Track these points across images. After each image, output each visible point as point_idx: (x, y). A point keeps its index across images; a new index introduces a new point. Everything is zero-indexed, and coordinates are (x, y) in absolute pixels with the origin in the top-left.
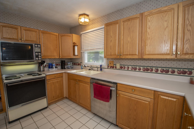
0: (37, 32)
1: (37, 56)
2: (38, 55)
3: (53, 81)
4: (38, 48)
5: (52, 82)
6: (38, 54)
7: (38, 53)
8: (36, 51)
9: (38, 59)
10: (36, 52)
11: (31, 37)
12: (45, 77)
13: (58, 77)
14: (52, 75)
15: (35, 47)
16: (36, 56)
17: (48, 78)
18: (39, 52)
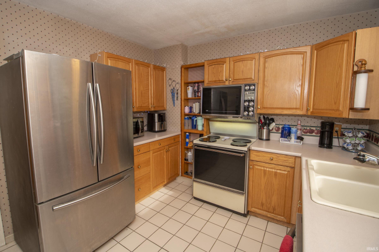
0: (255, 58)
1: (247, 109)
2: (249, 107)
3: (267, 168)
4: (250, 92)
5: (263, 168)
6: (249, 105)
7: (249, 101)
8: (246, 99)
9: (248, 115)
10: (245, 101)
11: (243, 72)
12: (244, 153)
13: (281, 163)
14: (264, 154)
15: (245, 90)
16: (245, 108)
17: (253, 156)
18: (252, 101)
